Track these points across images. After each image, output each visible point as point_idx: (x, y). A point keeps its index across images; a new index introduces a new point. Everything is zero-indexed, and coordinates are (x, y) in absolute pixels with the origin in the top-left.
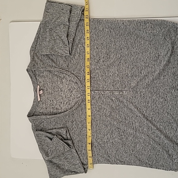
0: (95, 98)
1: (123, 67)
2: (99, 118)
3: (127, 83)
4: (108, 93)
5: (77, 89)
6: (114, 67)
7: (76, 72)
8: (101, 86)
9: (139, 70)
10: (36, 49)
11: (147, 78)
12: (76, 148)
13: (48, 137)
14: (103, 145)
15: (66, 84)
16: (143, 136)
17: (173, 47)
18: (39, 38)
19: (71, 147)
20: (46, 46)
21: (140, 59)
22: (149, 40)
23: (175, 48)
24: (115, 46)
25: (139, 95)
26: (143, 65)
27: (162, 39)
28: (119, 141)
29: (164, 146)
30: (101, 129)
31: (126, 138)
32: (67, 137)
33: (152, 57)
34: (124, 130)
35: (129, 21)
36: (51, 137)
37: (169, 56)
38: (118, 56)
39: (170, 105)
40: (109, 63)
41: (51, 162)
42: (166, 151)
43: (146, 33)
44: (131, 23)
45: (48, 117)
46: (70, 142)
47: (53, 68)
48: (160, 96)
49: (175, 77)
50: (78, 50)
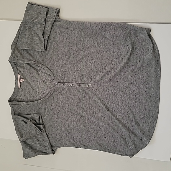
0: (65, 89)
1: (90, 63)
2: (67, 107)
3: (92, 77)
4: (76, 85)
5: (50, 81)
6: (82, 63)
7: (49, 66)
8: (71, 79)
9: (104, 66)
10: (17, 44)
11: (109, 74)
12: (46, 132)
13: (24, 121)
14: (70, 131)
15: (41, 76)
16: (104, 125)
17: (133, 48)
18: (20, 35)
19: (42, 131)
20: (25, 42)
21: (105, 57)
22: (113, 40)
23: (134, 48)
24: (84, 44)
25: (103, 88)
26: (107, 62)
27: (124, 40)
28: (84, 128)
29: (121, 134)
30: (69, 116)
31: (89, 125)
32: (40, 122)
33: (115, 55)
34: (88, 119)
35: (95, 23)
36: (26, 121)
37: (129, 55)
38: (86, 53)
39: (129, 98)
40: (78, 59)
41: (25, 142)
42: (123, 139)
43: (110, 34)
44: (97, 25)
45: (25, 103)
46: (41, 126)
47: (31, 61)
48: (120, 90)
49: (134, 74)
50: (53, 46)
